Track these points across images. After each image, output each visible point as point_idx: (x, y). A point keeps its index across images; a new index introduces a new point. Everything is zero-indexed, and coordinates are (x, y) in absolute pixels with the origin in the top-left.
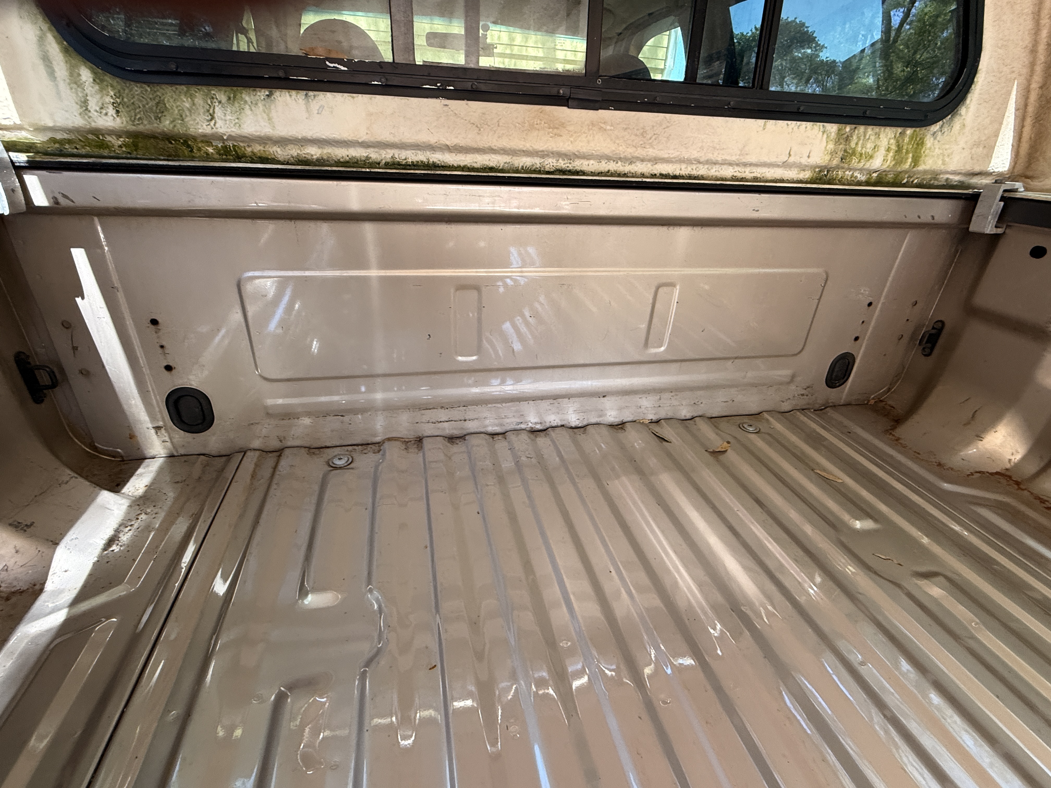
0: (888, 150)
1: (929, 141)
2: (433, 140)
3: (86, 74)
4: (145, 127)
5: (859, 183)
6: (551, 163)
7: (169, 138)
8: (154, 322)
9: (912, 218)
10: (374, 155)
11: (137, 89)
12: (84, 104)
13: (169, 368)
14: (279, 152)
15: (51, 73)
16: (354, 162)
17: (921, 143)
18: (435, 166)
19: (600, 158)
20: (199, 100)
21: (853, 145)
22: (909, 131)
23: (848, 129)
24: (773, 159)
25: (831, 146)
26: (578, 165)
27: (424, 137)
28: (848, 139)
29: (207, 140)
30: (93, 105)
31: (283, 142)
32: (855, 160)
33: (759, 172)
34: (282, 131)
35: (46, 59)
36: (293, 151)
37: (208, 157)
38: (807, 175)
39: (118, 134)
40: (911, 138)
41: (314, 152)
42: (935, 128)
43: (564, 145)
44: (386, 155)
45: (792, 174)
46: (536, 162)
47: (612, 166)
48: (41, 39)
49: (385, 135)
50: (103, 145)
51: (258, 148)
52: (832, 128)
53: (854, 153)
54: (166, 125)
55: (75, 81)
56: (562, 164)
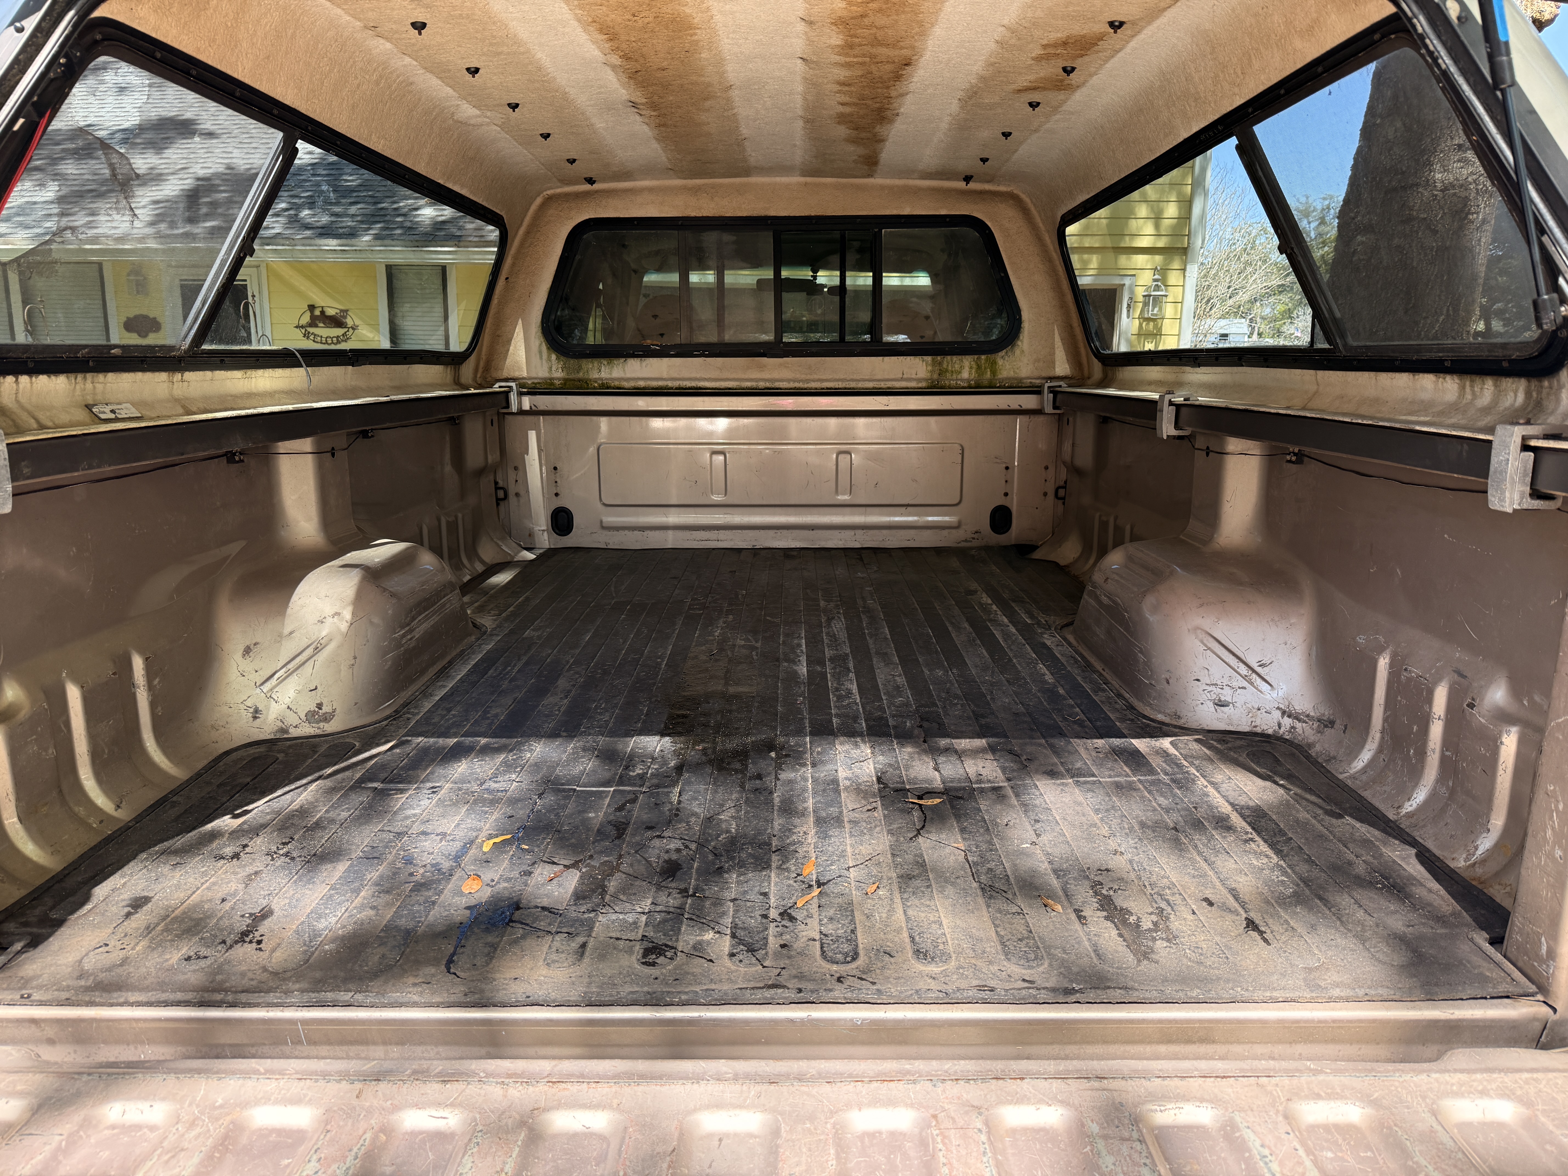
0: (971, 368)
1: (1000, 362)
2: (698, 376)
3: (554, 357)
4: (572, 376)
5: (963, 387)
6: (762, 385)
7: (579, 380)
8: (555, 468)
9: (1015, 406)
10: (670, 384)
11: (572, 361)
12: (550, 368)
13: (557, 495)
14: (626, 384)
15: (541, 358)
16: (661, 388)
17: (994, 363)
18: (700, 388)
19: (789, 381)
20: (596, 364)
21: (945, 366)
22: (983, 357)
23: (939, 358)
24: (892, 377)
25: (930, 368)
26: (777, 385)
27: (694, 375)
28: (940, 364)
29: (595, 381)
30: (554, 369)
31: (628, 380)
32: (948, 375)
33: (890, 384)
34: (628, 375)
35: (540, 352)
36: (632, 384)
37: (595, 388)
38: (924, 384)
39: (559, 379)
40: (986, 360)
41: (642, 384)
42: (1003, 353)
43: (766, 375)
44: (676, 384)
45: (913, 384)
46: (754, 384)
47: (797, 385)
48: (540, 345)
49: (676, 375)
50: (552, 384)
51: (617, 383)
52: (929, 359)
53: (947, 371)
54: (581, 375)
55: (549, 359)
56: (768, 385)
